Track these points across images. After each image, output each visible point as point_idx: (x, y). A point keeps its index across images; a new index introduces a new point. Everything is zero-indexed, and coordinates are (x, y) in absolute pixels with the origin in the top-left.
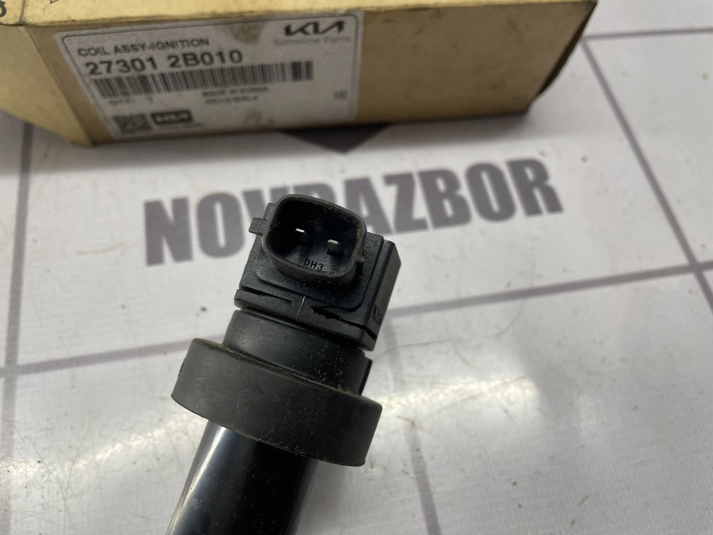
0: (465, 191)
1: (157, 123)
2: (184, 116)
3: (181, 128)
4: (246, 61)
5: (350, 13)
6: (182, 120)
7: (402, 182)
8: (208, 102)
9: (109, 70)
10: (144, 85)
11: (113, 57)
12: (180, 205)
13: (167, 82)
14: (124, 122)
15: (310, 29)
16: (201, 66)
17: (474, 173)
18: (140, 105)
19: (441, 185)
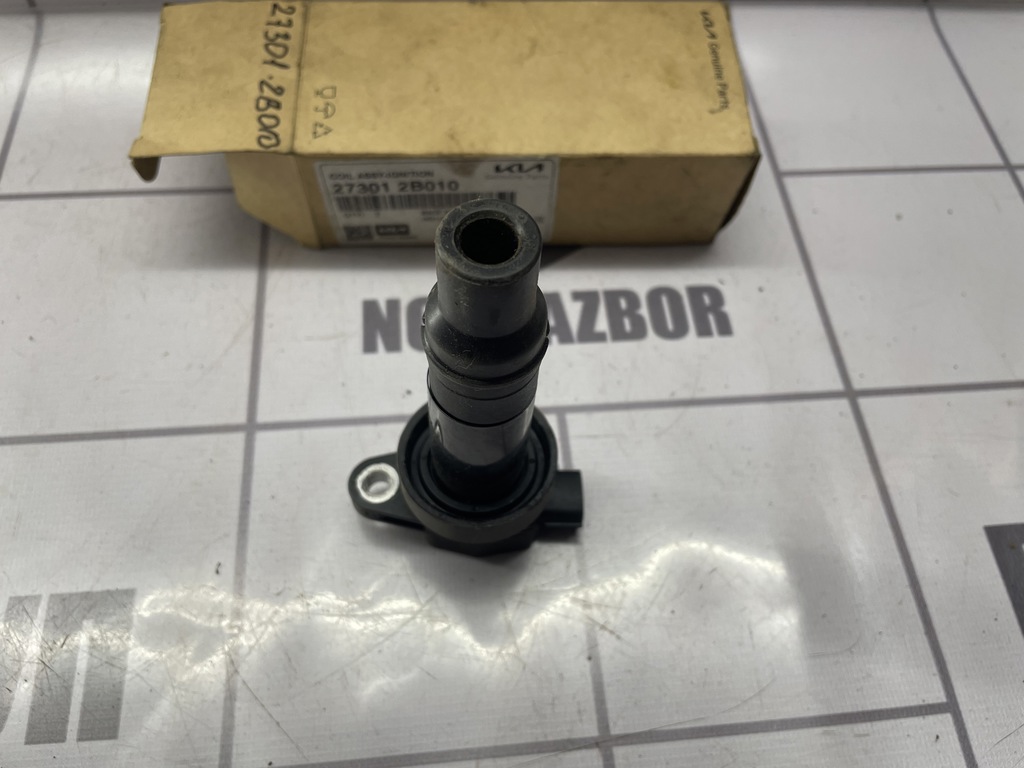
0: (644, 311)
1: (380, 234)
2: (402, 229)
3: (397, 239)
4: (462, 189)
5: (549, 158)
6: (401, 233)
7: (588, 299)
8: (426, 219)
9: (350, 190)
10: (375, 203)
11: (356, 181)
12: (393, 305)
13: (394, 202)
14: (351, 231)
15: (515, 169)
16: (424, 192)
17: (655, 295)
18: (369, 218)
19: (623, 304)
